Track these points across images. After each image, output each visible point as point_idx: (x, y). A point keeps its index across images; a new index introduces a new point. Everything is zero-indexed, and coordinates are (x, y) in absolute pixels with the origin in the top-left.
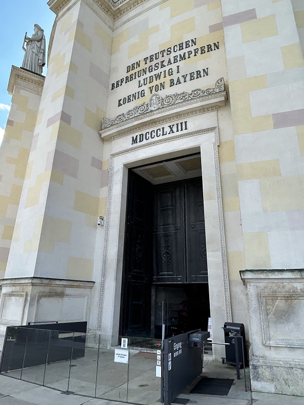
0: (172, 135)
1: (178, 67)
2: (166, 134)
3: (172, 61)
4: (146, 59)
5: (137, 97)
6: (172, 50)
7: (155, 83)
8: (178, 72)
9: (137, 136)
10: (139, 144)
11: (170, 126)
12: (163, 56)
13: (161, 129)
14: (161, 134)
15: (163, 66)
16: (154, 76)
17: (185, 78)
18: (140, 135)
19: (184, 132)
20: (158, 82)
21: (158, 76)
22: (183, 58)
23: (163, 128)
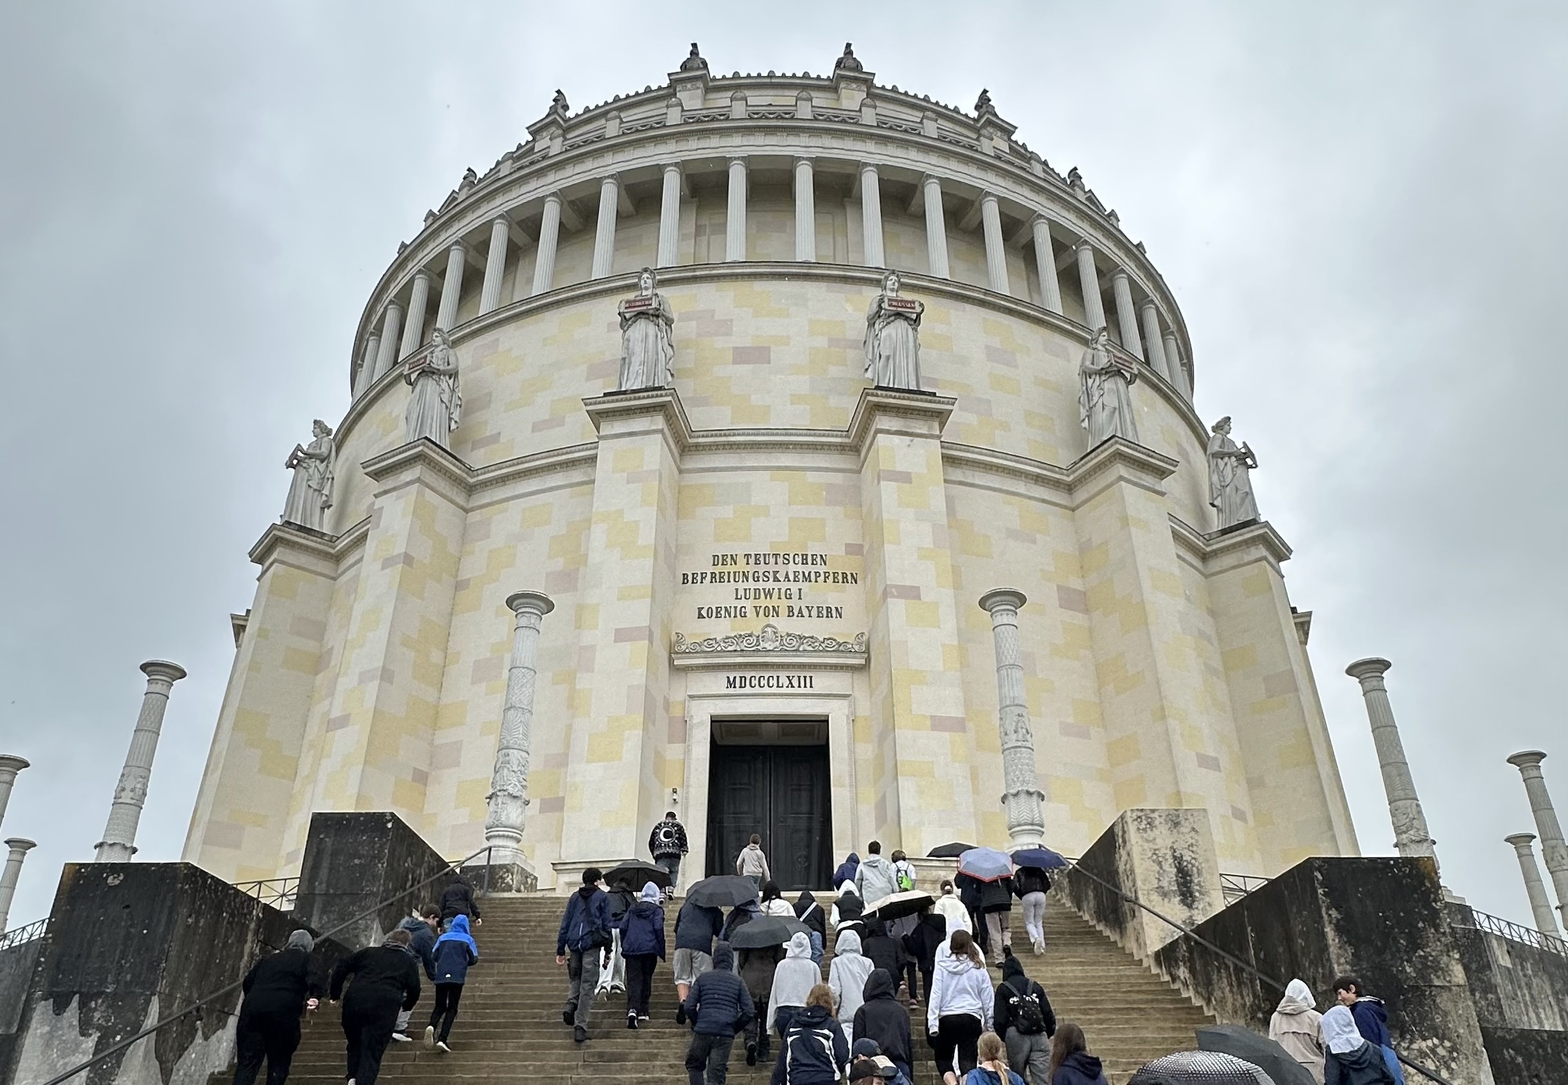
0: (790, 690)
1: (800, 590)
2: (782, 687)
3: (791, 578)
4: (747, 556)
5: (733, 615)
6: (791, 560)
7: (763, 602)
8: (800, 598)
9: (735, 678)
10: (738, 691)
11: (788, 677)
12: (776, 563)
13: (775, 678)
14: (775, 685)
15: (776, 580)
16: (762, 591)
17: (810, 611)
18: (741, 678)
19: (808, 690)
20: (769, 603)
21: (769, 594)
22: (807, 578)
23: (778, 677)
